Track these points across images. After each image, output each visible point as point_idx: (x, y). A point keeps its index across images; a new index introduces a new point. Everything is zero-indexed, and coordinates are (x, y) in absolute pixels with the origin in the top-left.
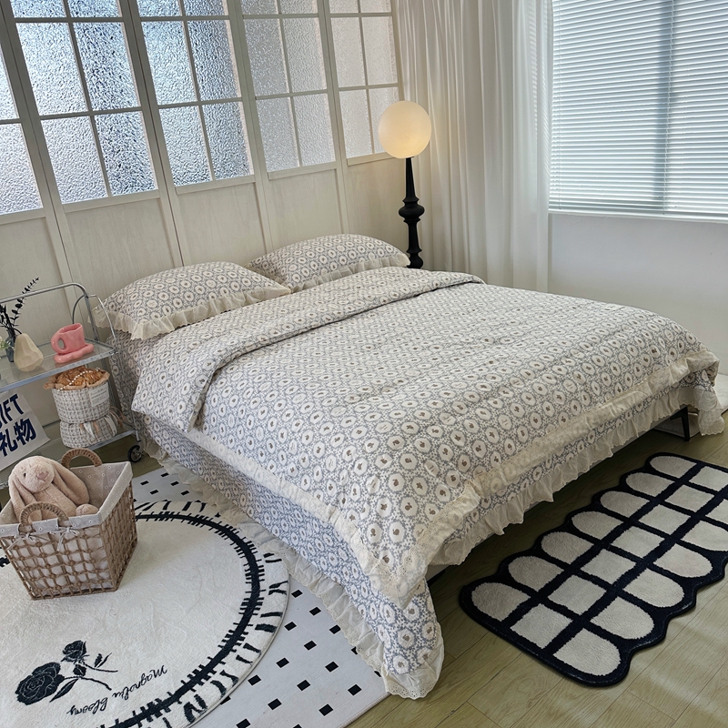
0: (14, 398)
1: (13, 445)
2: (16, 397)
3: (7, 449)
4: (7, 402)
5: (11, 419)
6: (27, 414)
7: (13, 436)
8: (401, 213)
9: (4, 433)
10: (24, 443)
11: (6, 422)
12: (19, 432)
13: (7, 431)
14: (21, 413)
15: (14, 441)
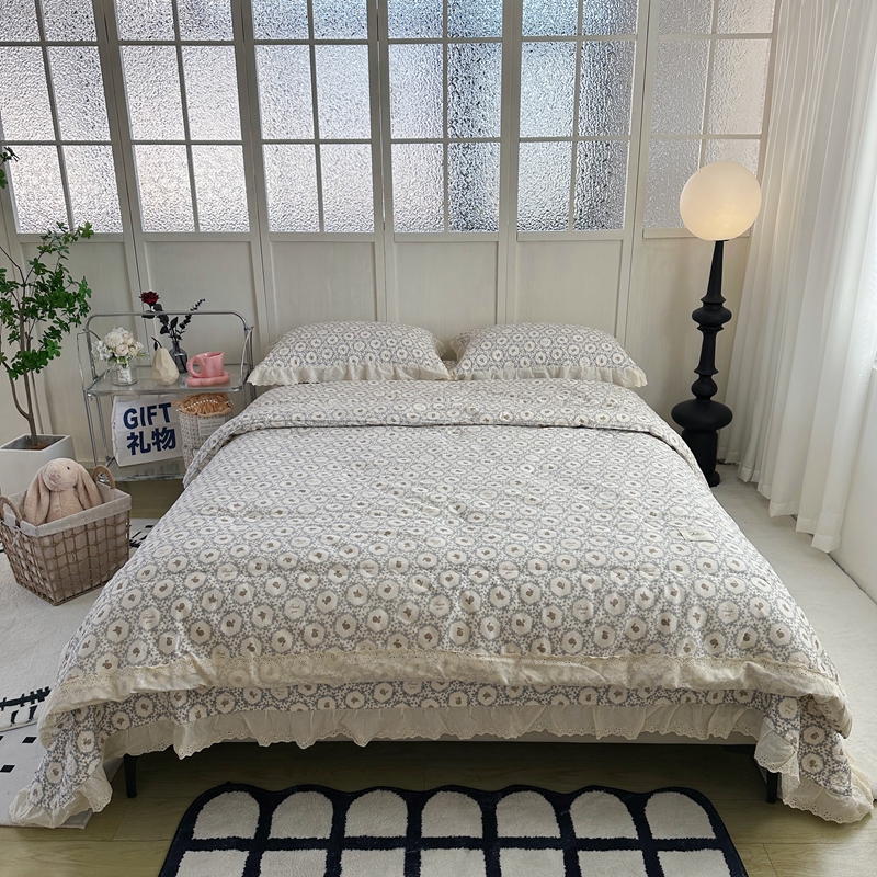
0: (165, 407)
1: (146, 447)
2: (169, 405)
3: (138, 449)
4: (155, 407)
5: (151, 423)
6: (173, 424)
7: (148, 439)
8: (696, 316)
9: (137, 434)
10: (159, 449)
11: (144, 424)
12: (158, 438)
13: (141, 433)
14: (167, 420)
15: (149, 445)
